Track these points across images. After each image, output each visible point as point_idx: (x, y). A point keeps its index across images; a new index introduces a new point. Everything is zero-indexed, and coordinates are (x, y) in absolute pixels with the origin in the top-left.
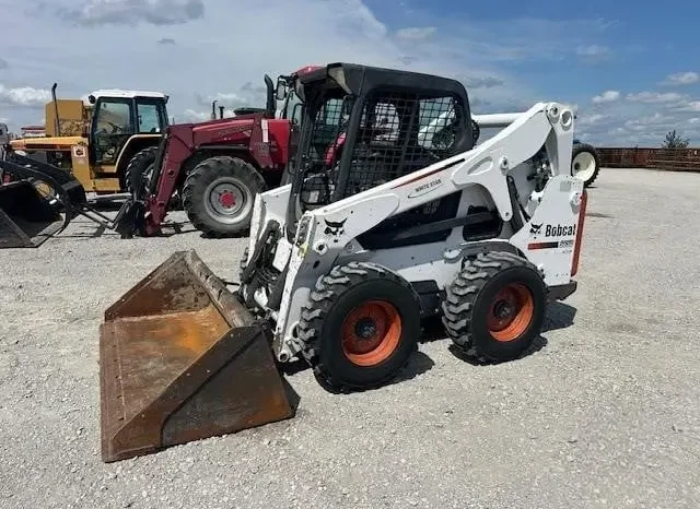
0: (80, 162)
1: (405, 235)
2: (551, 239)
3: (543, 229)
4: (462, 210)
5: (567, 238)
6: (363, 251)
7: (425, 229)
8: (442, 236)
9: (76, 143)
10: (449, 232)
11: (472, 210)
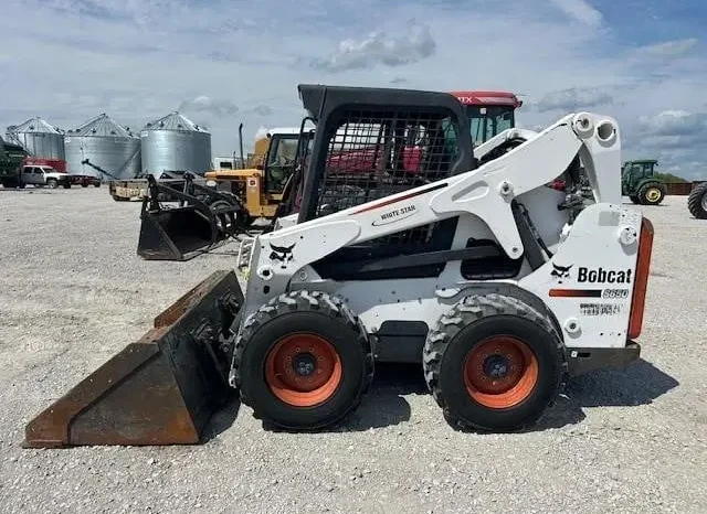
0: (253, 190)
1: (375, 267)
2: (586, 286)
3: (574, 272)
4: (460, 240)
5: (616, 286)
6: (321, 280)
7: (403, 261)
8: (434, 270)
9: (251, 175)
10: (442, 266)
11: (472, 243)
